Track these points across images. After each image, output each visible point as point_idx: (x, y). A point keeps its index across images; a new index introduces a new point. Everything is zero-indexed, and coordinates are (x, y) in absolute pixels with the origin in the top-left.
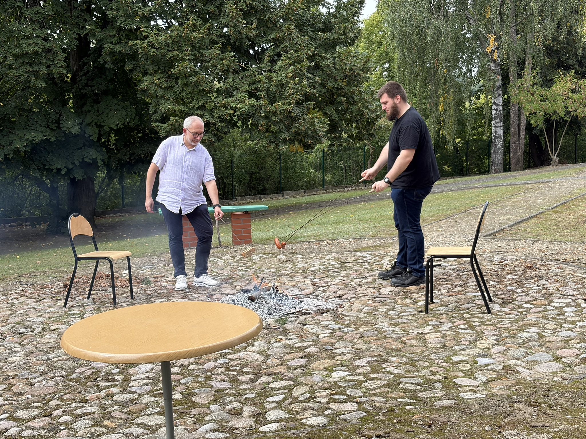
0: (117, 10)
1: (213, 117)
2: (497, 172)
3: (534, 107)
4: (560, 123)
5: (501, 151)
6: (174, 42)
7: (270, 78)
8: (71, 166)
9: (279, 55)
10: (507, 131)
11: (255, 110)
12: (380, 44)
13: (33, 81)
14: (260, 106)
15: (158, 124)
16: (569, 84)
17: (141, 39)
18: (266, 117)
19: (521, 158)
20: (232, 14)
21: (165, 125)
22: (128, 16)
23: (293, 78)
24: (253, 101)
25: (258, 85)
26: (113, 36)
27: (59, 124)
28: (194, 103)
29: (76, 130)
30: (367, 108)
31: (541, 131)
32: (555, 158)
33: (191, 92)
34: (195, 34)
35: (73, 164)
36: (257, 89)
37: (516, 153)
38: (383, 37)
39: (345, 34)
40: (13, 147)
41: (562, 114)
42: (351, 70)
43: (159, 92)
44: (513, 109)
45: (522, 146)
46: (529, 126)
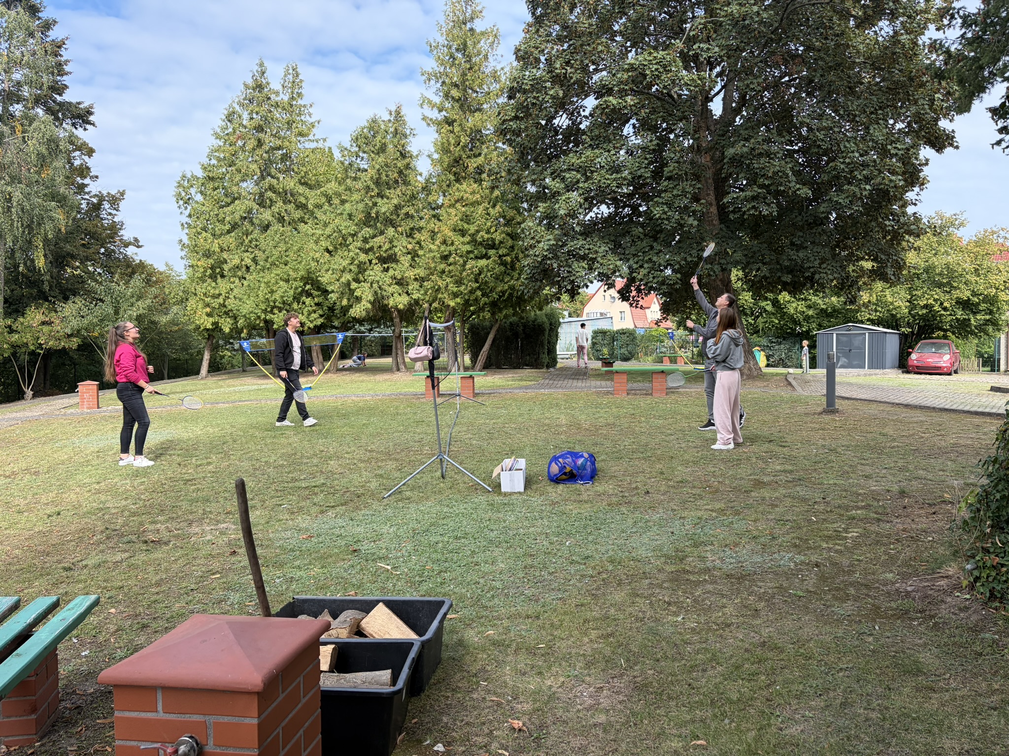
32: (29, 391)
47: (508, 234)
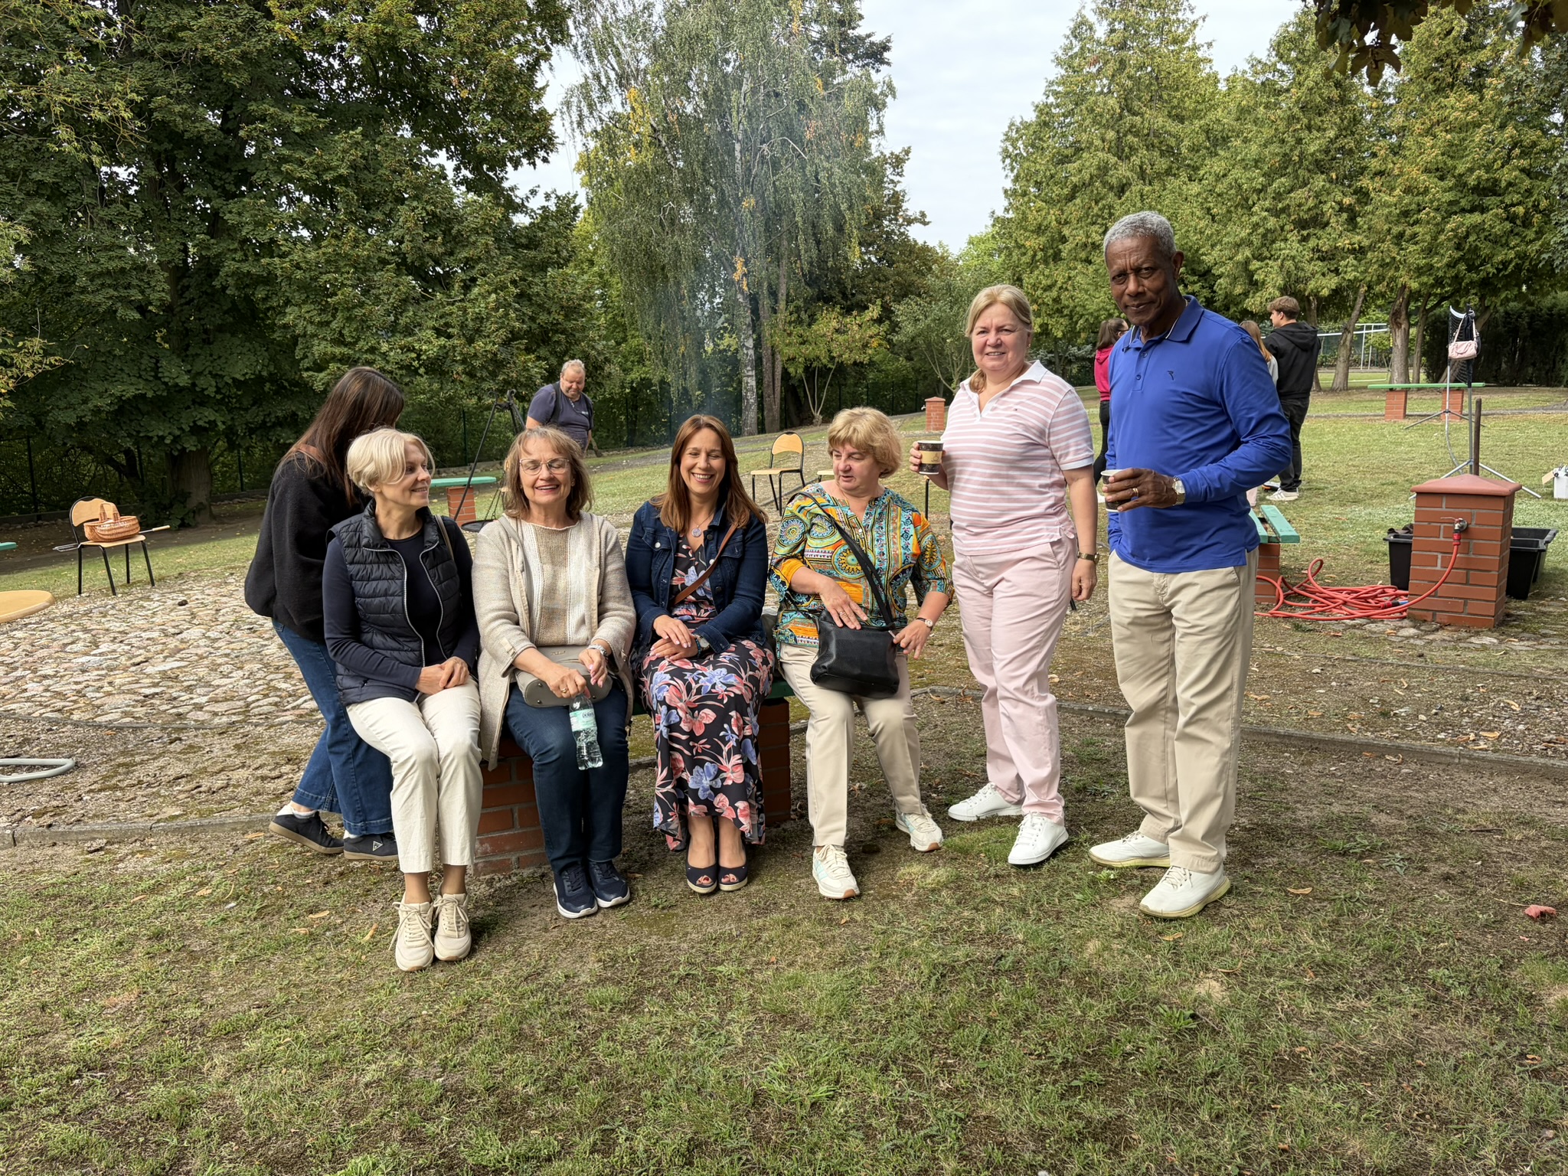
0: (239, 214)
1: (388, 362)
2: (751, 434)
3: (790, 352)
4: (824, 371)
5: (754, 407)
6: (328, 261)
7: (465, 310)
8: (178, 433)
9: (473, 280)
10: (760, 382)
11: (445, 353)
12: (592, 263)
13: (120, 312)
14: (454, 347)
15: (311, 373)
16: (834, 323)
17: (280, 256)
18: (464, 362)
19: (777, 416)
20: (409, 224)
21: (322, 375)
22: (257, 224)
23: (496, 309)
24: (442, 341)
25: (449, 319)
26: (235, 251)
27: (157, 373)
28: (361, 343)
29: (184, 380)
30: (593, 348)
31: (801, 381)
32: (817, 415)
33: (356, 330)
34: (359, 251)
35: (181, 429)
36: (447, 325)
37: (771, 410)
38: (595, 253)
39: (557, 252)
40: (90, 405)
41: (825, 361)
42: (569, 299)
43: (310, 329)
44: (766, 353)
45: (778, 401)
46: (785, 374)
47: (1523, 170)
